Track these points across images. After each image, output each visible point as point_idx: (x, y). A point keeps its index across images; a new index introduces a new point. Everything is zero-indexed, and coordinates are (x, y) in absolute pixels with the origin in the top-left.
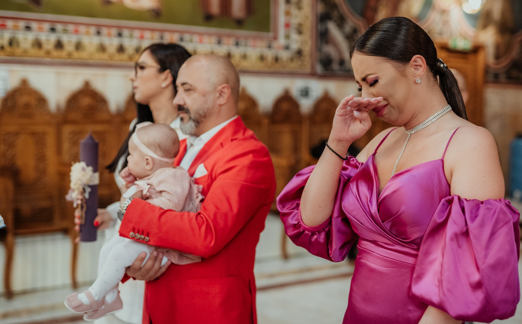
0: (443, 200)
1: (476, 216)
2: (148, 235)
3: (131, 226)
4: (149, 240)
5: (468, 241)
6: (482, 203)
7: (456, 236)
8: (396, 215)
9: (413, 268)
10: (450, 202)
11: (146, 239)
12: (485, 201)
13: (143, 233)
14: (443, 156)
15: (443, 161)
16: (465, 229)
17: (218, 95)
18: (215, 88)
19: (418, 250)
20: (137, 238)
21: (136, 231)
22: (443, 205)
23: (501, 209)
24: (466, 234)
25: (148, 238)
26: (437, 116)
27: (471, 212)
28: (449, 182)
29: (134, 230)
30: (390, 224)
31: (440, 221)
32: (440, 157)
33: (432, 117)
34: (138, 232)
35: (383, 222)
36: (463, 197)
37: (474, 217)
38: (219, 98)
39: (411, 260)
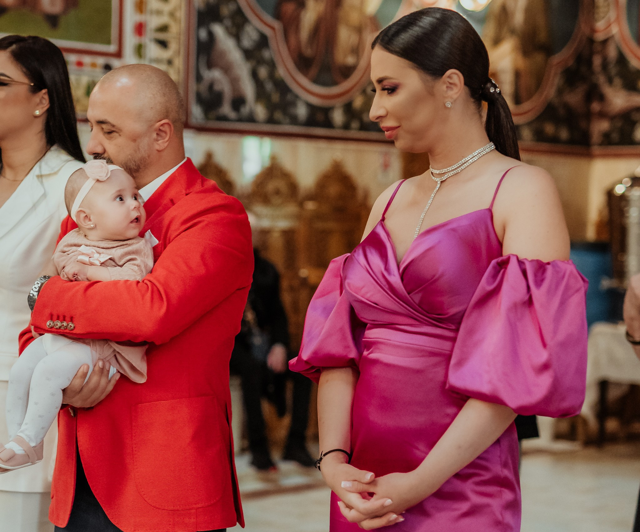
0: (494, 262)
1: (542, 280)
2: (72, 320)
3: (47, 311)
4: (74, 327)
5: (530, 312)
6: (548, 263)
7: (515, 307)
8: (431, 281)
9: (448, 358)
10: (504, 264)
11: (69, 327)
12: (552, 262)
13: (64, 319)
14: (491, 204)
15: (490, 211)
16: (527, 298)
17: (155, 135)
18: (151, 126)
19: (457, 330)
20: (57, 327)
21: (55, 317)
22: (494, 267)
23: (571, 272)
24: (529, 303)
25: (72, 326)
26: (478, 154)
27: (535, 275)
28: (500, 239)
29: (51, 317)
30: (420, 295)
31: (490, 288)
32: (487, 206)
33: (471, 156)
34: (58, 319)
35: (409, 294)
36: (521, 257)
37: (539, 282)
38: (157, 140)
39: (446, 345)
